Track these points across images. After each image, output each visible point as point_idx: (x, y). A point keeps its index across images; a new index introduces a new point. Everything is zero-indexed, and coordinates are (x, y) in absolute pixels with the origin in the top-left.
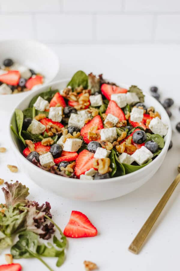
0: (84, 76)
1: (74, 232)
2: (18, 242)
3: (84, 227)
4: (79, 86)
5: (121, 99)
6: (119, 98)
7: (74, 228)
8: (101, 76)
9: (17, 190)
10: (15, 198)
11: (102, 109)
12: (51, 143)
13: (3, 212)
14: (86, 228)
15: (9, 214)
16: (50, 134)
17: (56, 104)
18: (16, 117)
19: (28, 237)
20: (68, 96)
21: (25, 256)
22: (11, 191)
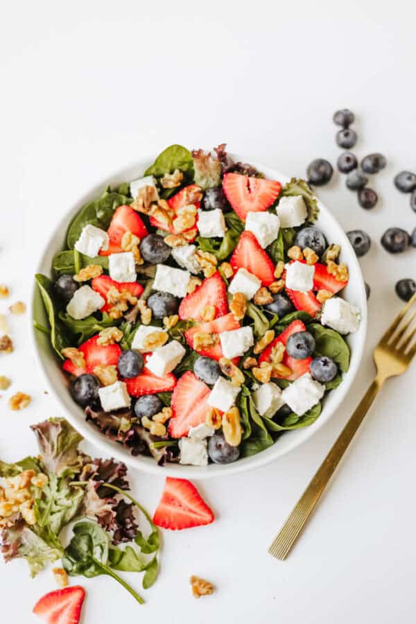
0: (184, 155)
1: (172, 519)
2: (73, 540)
3: (190, 511)
4: (172, 173)
5: (267, 230)
6: (264, 229)
7: (172, 510)
8: (222, 156)
9: (60, 438)
10: (57, 455)
11: (224, 247)
12: (118, 340)
13: (39, 486)
14: (194, 512)
15: (52, 493)
16: (114, 315)
17: (124, 232)
18: (40, 292)
19: (90, 532)
20: (150, 214)
21: (88, 572)
22: (48, 439)
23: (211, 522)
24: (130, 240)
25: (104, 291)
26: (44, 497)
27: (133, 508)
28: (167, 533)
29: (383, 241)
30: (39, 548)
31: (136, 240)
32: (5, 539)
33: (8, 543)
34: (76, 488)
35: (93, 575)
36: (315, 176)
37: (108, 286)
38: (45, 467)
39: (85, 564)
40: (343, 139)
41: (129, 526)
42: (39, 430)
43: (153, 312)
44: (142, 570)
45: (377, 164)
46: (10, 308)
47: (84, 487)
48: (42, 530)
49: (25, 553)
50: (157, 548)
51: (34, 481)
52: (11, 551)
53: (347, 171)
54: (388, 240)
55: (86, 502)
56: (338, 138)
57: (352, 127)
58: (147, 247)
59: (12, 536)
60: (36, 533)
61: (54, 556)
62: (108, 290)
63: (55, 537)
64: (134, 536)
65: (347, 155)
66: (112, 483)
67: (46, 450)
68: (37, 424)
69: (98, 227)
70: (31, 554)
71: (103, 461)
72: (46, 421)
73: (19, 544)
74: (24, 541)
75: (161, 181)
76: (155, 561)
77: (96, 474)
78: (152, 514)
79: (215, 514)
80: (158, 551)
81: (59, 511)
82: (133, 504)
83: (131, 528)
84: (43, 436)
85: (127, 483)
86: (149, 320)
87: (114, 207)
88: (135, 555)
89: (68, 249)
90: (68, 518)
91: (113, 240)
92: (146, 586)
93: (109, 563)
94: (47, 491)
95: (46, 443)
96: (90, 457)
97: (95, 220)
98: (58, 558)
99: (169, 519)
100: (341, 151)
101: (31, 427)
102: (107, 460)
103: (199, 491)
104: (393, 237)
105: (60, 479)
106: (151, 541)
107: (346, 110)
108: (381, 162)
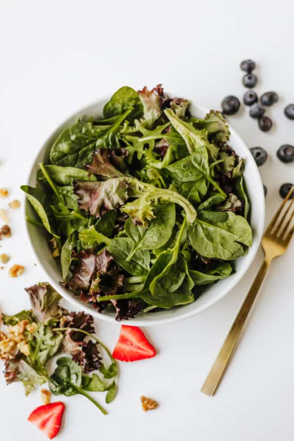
0: (131, 94)
1: (126, 354)
2: (56, 370)
3: (139, 348)
7: (126, 348)
9: (46, 297)
10: (43, 310)
13: (31, 332)
14: (142, 349)
15: (40, 335)
19: (69, 364)
21: (67, 393)
22: (37, 298)
23: (154, 355)
26: (34, 339)
27: (98, 346)
28: (122, 364)
29: (278, 154)
30: (31, 376)
32: (7, 367)
33: (9, 371)
34: (58, 333)
35: (70, 395)
36: (227, 107)
38: (35, 318)
39: (65, 387)
40: (247, 81)
41: (95, 360)
42: (31, 292)
44: (105, 390)
45: (272, 98)
46: (10, 205)
47: (63, 332)
48: (33, 362)
49: (22, 378)
50: (115, 374)
51: (28, 328)
52: (11, 377)
53: (250, 104)
54: (282, 153)
55: (65, 343)
56: (243, 80)
57: (254, 72)
59: (12, 366)
60: (29, 364)
61: (42, 381)
63: (43, 367)
64: (99, 366)
65: (250, 93)
66: (82, 329)
67: (36, 305)
68: (29, 287)
70: (26, 379)
71: (77, 313)
72: (36, 285)
73: (17, 371)
74: (21, 369)
76: (114, 383)
77: (72, 323)
78: (112, 351)
79: (156, 350)
80: (116, 377)
81: (46, 349)
82: (98, 343)
83: (97, 361)
84: (34, 296)
85: (93, 328)
87: (83, 132)
88: (100, 380)
90: (52, 354)
92: (108, 401)
93: (82, 386)
94: (36, 335)
95: (36, 301)
96: (67, 311)
97: (70, 142)
98: (44, 382)
99: (124, 353)
100: (246, 90)
101: (25, 289)
102: (79, 313)
103: (145, 334)
104: (285, 151)
105: (45, 327)
106: (111, 369)
107: (250, 60)
108: (275, 97)
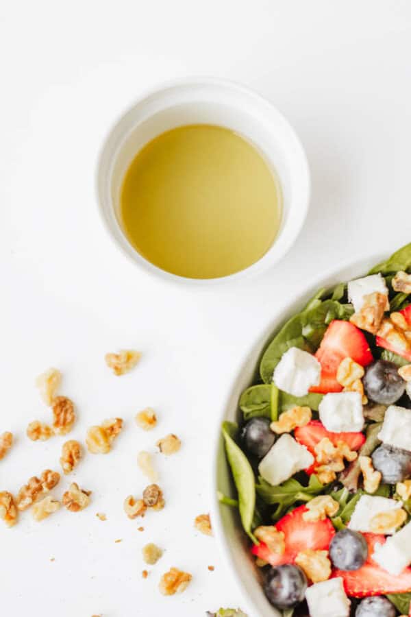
4: (408, 271)
12: (331, 514)
16: (326, 478)
17: (342, 358)
18: (224, 442)
20: (379, 334)
24: (350, 372)
25: (312, 443)
31: (358, 370)
37: (318, 436)
43: (382, 475)
58: (374, 382)
62: (317, 442)
69: (305, 350)
75: (394, 283)
86: (376, 487)
87: (327, 320)
89: (261, 382)
91: (326, 370)
97: (301, 339)
